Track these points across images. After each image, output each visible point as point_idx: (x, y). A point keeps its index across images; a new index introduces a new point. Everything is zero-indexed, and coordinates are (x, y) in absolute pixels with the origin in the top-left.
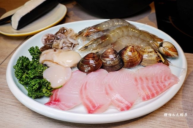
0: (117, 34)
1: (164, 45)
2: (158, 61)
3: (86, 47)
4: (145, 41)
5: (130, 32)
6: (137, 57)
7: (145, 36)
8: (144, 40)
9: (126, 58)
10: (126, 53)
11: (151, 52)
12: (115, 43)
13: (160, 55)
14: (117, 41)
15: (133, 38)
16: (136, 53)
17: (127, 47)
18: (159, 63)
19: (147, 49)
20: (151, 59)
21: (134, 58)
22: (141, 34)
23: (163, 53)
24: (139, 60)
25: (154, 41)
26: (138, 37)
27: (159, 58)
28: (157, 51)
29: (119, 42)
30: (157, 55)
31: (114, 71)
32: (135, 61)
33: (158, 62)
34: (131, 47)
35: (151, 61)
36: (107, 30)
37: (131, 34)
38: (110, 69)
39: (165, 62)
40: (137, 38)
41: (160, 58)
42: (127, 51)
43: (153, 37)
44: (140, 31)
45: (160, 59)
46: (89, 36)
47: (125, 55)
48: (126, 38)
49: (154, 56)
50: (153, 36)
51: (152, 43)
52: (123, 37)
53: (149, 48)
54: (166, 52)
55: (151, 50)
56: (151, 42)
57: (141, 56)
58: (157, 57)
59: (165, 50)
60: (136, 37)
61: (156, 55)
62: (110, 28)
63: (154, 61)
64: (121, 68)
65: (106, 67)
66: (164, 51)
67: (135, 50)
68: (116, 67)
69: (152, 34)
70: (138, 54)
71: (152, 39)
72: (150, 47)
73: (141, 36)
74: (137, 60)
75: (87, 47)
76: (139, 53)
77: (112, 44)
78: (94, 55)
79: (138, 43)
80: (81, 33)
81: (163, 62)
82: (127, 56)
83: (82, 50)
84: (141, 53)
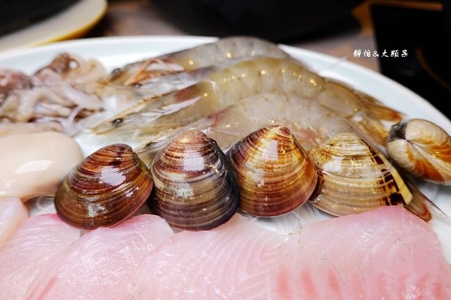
0: (237, 81)
1: (410, 133)
2: (385, 199)
3: (118, 122)
4: (337, 115)
5: (285, 80)
6: (300, 176)
7: (337, 97)
8: (331, 111)
9: (253, 174)
10: (256, 156)
11: (356, 157)
12: (223, 112)
13: (394, 173)
14: (232, 107)
15: (293, 100)
16: (295, 157)
17: (261, 131)
18: (388, 204)
19: (344, 144)
20: (356, 185)
21: (286, 176)
22: (324, 89)
23: (407, 166)
24: (306, 188)
25: (369, 115)
26: (312, 99)
27: (390, 186)
28: (381, 156)
29: (240, 109)
30: (383, 170)
31: (195, 229)
32: (288, 193)
33: (383, 202)
34: (276, 131)
35: (357, 195)
36: (208, 70)
37: (288, 85)
38: (181, 219)
39: (412, 201)
40: (306, 102)
41: (395, 184)
42: (260, 149)
43: (367, 104)
44: (323, 79)
45: (394, 190)
46: (141, 85)
47: (249, 164)
48: (266, 99)
49: (369, 175)
50: (366, 100)
51: (361, 123)
52: (257, 92)
53: (350, 142)
54: (418, 162)
55: (359, 148)
56: (358, 119)
57: (314, 173)
58: (381, 182)
59: (415, 154)
60: (307, 98)
61: (379, 173)
62: (217, 65)
63: (370, 194)
64: (225, 220)
65: (167, 208)
66: (411, 157)
67: (292, 147)
68: (206, 213)
69: (362, 94)
70: (304, 162)
71: (364, 110)
72: (353, 137)
73: (324, 98)
74: (298, 188)
75: (121, 120)
76: (308, 160)
77: (209, 117)
78: (119, 154)
79: (309, 120)
80: (117, 75)
81: (405, 204)
82: (257, 167)
83: (102, 130)
84: (318, 158)
